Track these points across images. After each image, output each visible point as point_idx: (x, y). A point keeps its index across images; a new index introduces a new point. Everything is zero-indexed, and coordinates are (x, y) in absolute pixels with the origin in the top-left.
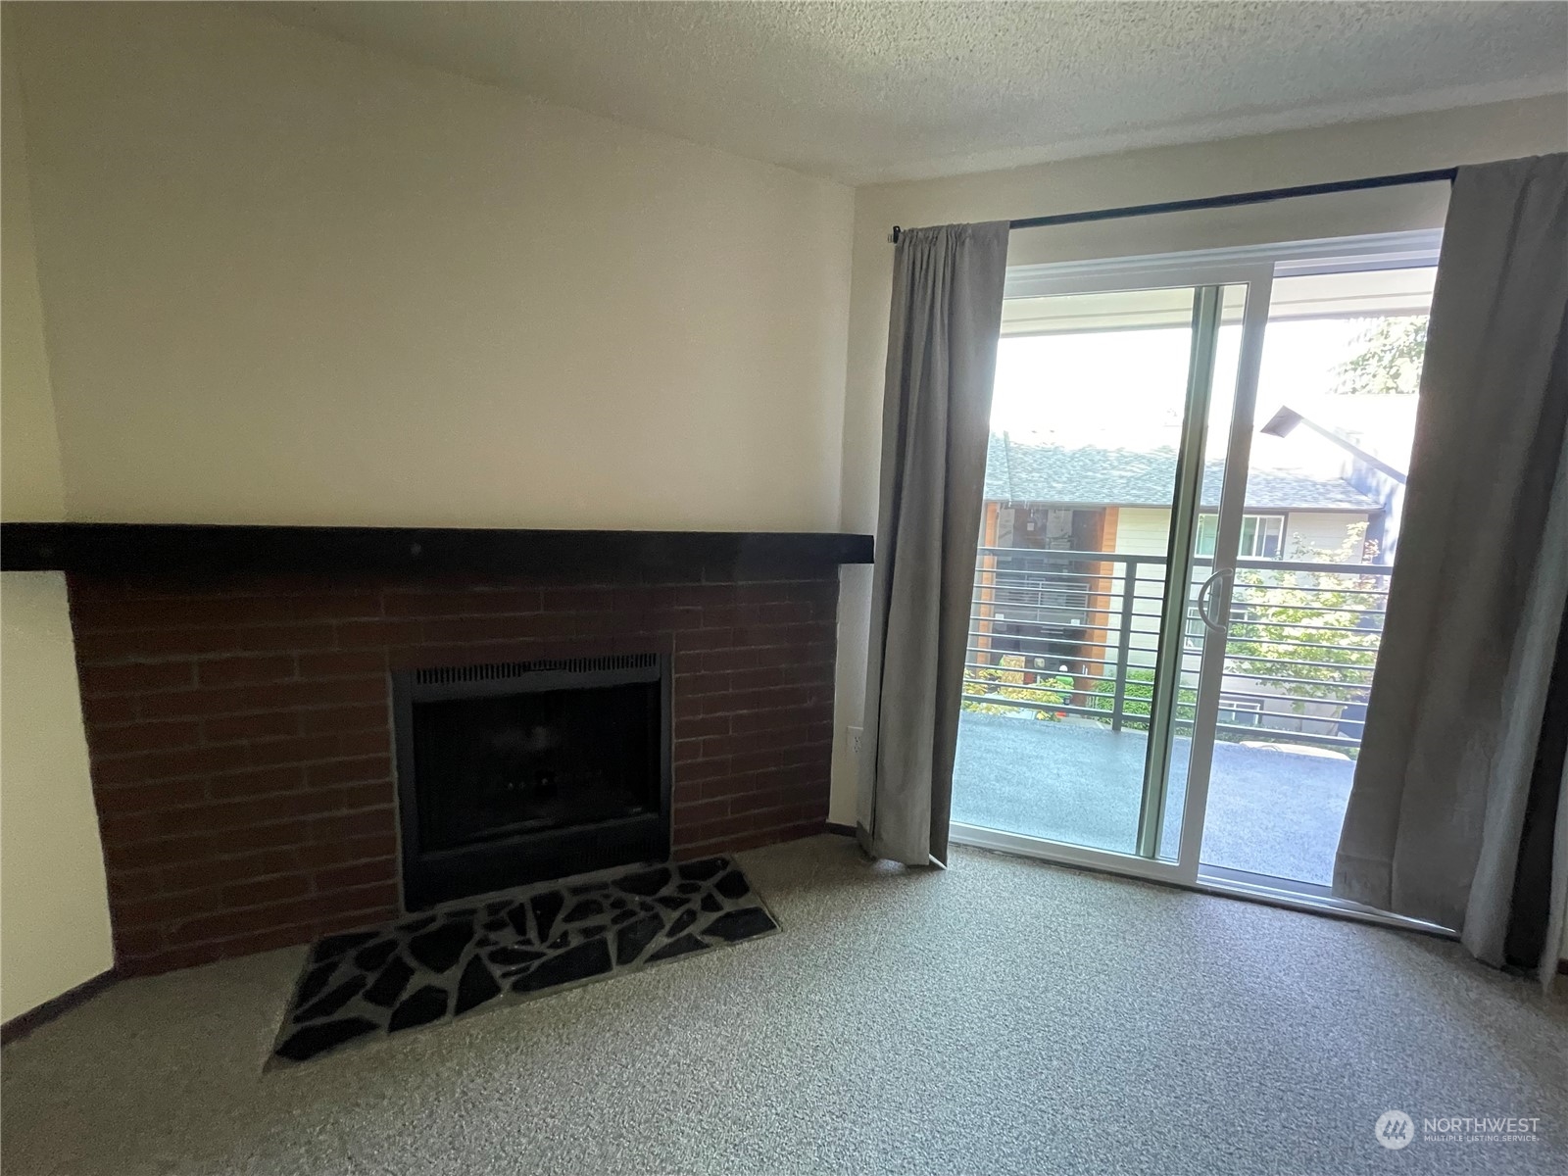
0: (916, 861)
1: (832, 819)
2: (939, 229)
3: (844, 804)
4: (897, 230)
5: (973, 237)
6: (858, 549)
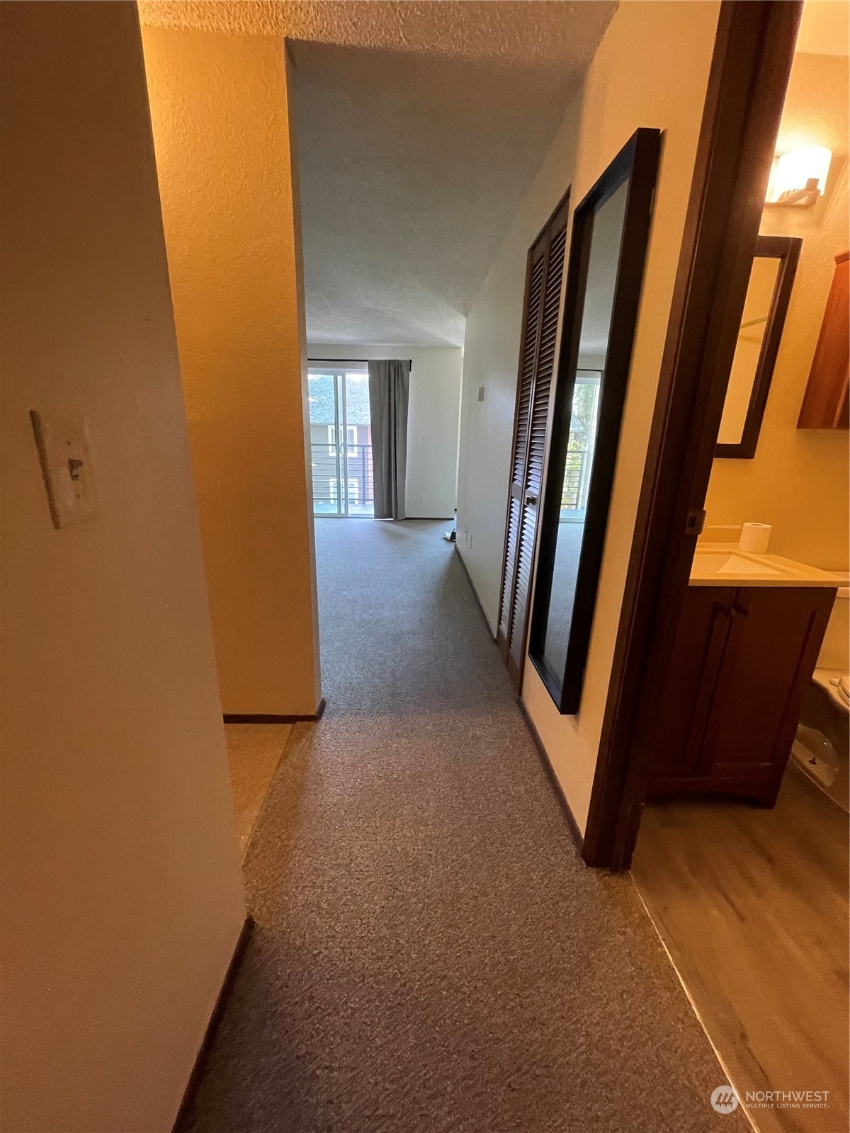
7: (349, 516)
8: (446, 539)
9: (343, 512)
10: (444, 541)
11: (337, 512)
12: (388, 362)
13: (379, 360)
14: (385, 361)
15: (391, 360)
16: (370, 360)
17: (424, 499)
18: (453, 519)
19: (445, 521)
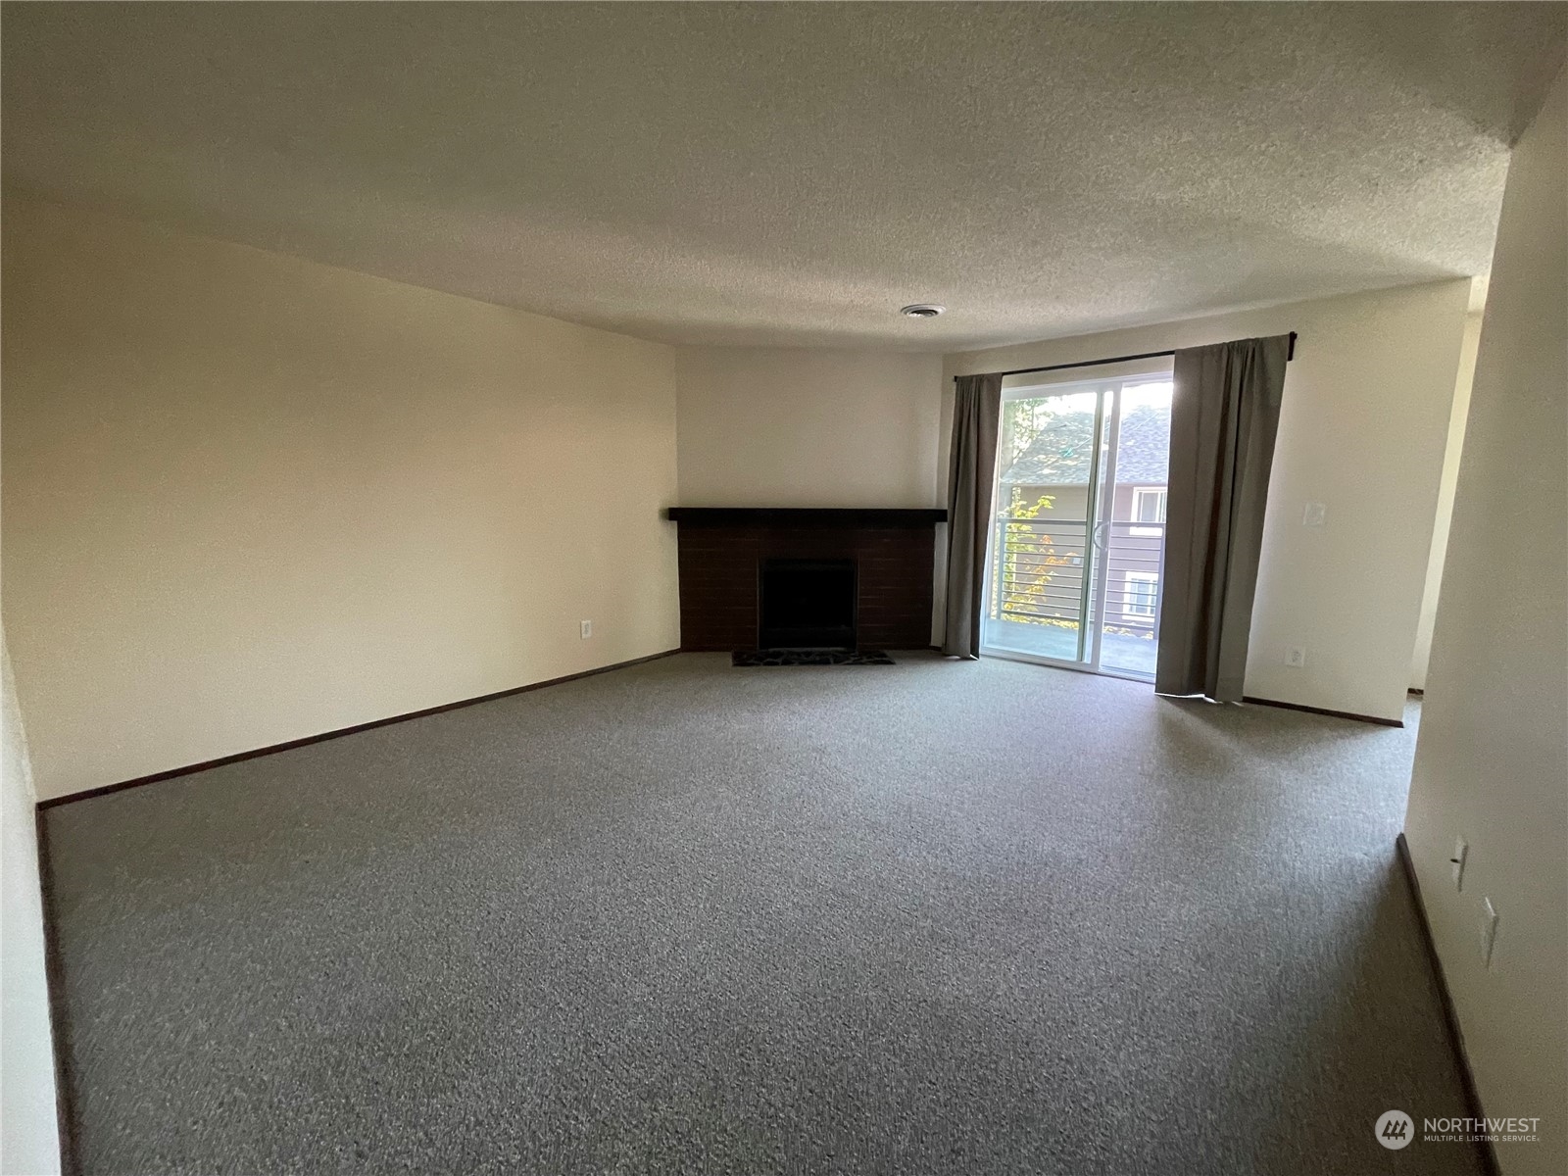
0: (964, 655)
1: (932, 644)
2: (972, 377)
3: (936, 639)
4: (956, 378)
5: (989, 380)
6: (939, 515)
7: (1101, 670)
9: (1087, 660)
11: (1074, 659)
12: (1226, 347)
13: (1204, 347)
14: (1220, 347)
15: (1234, 342)
16: (1178, 350)
17: (1303, 658)
18: (1399, 725)
19: (1371, 726)
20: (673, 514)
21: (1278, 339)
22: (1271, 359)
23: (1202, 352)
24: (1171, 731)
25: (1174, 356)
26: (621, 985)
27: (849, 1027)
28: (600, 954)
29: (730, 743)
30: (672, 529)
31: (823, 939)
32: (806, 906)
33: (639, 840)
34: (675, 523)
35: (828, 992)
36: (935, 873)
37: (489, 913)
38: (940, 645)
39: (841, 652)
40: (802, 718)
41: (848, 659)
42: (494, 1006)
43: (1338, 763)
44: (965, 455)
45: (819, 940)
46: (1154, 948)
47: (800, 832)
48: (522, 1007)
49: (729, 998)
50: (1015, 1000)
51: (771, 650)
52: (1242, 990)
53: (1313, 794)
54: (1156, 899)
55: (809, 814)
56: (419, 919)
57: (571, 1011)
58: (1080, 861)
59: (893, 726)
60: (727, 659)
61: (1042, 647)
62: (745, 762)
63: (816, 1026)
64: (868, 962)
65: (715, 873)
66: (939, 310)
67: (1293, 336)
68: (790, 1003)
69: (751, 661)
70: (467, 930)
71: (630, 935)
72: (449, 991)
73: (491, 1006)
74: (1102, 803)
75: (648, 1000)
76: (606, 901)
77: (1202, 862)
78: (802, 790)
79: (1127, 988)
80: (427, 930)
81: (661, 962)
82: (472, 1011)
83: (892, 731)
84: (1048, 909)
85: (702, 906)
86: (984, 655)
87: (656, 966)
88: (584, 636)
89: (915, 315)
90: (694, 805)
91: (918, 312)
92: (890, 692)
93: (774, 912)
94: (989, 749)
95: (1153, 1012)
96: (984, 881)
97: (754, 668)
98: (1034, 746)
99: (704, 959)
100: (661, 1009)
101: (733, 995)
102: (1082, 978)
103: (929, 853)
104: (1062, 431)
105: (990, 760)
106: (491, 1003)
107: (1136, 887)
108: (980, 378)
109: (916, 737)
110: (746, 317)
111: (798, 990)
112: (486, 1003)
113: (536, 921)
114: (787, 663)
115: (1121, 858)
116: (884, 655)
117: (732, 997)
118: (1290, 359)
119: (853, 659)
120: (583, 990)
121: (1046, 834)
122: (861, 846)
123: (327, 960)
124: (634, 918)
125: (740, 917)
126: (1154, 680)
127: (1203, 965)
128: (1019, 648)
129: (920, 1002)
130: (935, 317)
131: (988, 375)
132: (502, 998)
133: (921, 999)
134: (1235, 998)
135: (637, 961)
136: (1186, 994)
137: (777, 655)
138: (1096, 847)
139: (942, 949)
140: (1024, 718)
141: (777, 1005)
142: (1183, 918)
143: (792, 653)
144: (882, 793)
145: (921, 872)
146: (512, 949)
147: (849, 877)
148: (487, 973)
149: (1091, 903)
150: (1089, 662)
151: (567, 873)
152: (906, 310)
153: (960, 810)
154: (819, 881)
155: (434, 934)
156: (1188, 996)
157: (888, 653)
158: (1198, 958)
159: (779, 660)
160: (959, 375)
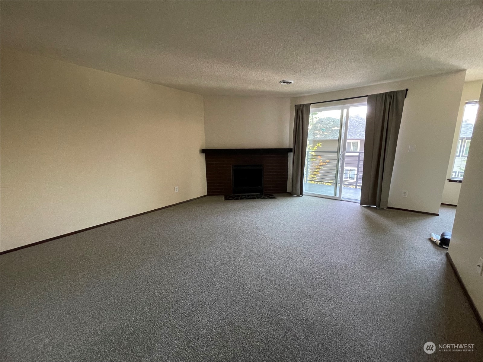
0: (298, 195)
1: (288, 191)
2: (300, 105)
5: (306, 106)
6: (290, 150)
7: (342, 199)
8: (434, 243)
9: (337, 196)
10: (429, 244)
11: (333, 196)
12: (385, 94)
13: (378, 94)
14: (383, 94)
15: (387, 92)
16: (369, 95)
17: (407, 195)
18: (438, 215)
19: (430, 216)
20: (204, 151)
21: (402, 91)
22: (400, 98)
23: (377, 96)
24: (368, 218)
25: (367, 97)
26: (197, 318)
27: (278, 331)
28: (189, 306)
29: (226, 227)
30: (204, 155)
31: (265, 297)
32: (258, 285)
33: (199, 262)
34: (205, 154)
35: (269, 317)
36: (299, 271)
37: (149, 292)
38: (290, 192)
39: (259, 195)
40: (249, 217)
41: (262, 197)
42: (153, 328)
43: (421, 228)
44: (298, 131)
45: (264, 297)
46: (376, 296)
47: (253, 258)
48: (163, 328)
49: (236, 321)
50: (333, 318)
51: (237, 194)
52: (408, 311)
53: (416, 239)
54: (373, 278)
55: (255, 251)
56: (125, 295)
57: (180, 328)
58: (346, 265)
59: (279, 219)
60: (223, 198)
61: (321, 192)
62: (232, 233)
63: (267, 330)
64: (282, 305)
65: (226, 274)
66: (292, 82)
67: (407, 90)
68: (257, 322)
69: (231, 198)
70: (142, 298)
71: (199, 298)
72: (137, 323)
73: (152, 328)
74: (350, 244)
75: (208, 323)
76: (189, 285)
77: (386, 264)
78: (252, 243)
79: (370, 312)
80: (128, 299)
81: (211, 308)
82: (145, 330)
83: (278, 221)
84: (339, 283)
85: (222, 286)
86: (304, 195)
87: (209, 309)
88: (176, 192)
89: (284, 84)
90: (217, 249)
91: (285, 83)
92: (276, 208)
93: (247, 287)
94: (311, 226)
95: (380, 320)
96: (316, 273)
97: (231, 200)
98: (325, 225)
99: (225, 306)
100: (212, 326)
101: (237, 319)
102: (354, 308)
103: (296, 264)
104: (322, 123)
105: (312, 230)
106: (152, 327)
107: (366, 274)
108: (303, 105)
109: (286, 223)
110: (228, 85)
111: (258, 316)
112: (150, 327)
113: (166, 294)
114: (242, 199)
115: (359, 264)
116: (273, 196)
117: (237, 320)
118: (406, 97)
119: (263, 197)
120: (184, 320)
121: (334, 256)
122: (274, 262)
123: (93, 312)
124: (200, 292)
125: (236, 290)
126: (360, 202)
127: (394, 302)
128: (315, 192)
129: (301, 320)
130: (290, 85)
131: (306, 104)
132: (155, 324)
133: (302, 319)
134: (407, 314)
135: (202, 308)
136: (390, 313)
137: (238, 196)
138: (350, 260)
139: (306, 299)
140: (320, 216)
141: (252, 323)
142: (384, 285)
143: (243, 195)
144: (278, 243)
145: (295, 271)
146: (158, 305)
147: (271, 274)
148: (150, 315)
149: (353, 280)
150: (338, 197)
151: (176, 275)
152: (280, 82)
153: (304, 248)
154: (261, 275)
155: (131, 301)
156: (391, 314)
157: (274, 194)
158: (392, 300)
159: (239, 198)
160: (296, 104)
